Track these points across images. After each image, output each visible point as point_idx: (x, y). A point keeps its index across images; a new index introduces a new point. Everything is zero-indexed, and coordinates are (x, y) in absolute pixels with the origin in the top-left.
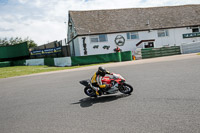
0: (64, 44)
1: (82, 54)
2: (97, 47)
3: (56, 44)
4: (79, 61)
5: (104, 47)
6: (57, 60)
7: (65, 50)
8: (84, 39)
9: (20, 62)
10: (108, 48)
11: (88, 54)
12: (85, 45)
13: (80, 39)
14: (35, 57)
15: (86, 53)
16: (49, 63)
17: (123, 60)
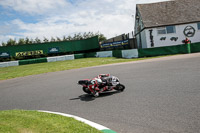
0: (131, 37)
1: (149, 46)
2: (164, 39)
3: (124, 37)
4: (145, 53)
5: (172, 39)
6: (124, 52)
7: (132, 42)
8: (151, 31)
9: (92, 54)
10: (175, 39)
11: (155, 46)
12: (151, 37)
13: (147, 31)
14: (105, 49)
15: (152, 45)
16: (117, 55)
17: (192, 52)
